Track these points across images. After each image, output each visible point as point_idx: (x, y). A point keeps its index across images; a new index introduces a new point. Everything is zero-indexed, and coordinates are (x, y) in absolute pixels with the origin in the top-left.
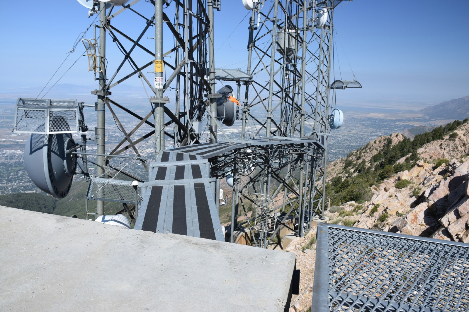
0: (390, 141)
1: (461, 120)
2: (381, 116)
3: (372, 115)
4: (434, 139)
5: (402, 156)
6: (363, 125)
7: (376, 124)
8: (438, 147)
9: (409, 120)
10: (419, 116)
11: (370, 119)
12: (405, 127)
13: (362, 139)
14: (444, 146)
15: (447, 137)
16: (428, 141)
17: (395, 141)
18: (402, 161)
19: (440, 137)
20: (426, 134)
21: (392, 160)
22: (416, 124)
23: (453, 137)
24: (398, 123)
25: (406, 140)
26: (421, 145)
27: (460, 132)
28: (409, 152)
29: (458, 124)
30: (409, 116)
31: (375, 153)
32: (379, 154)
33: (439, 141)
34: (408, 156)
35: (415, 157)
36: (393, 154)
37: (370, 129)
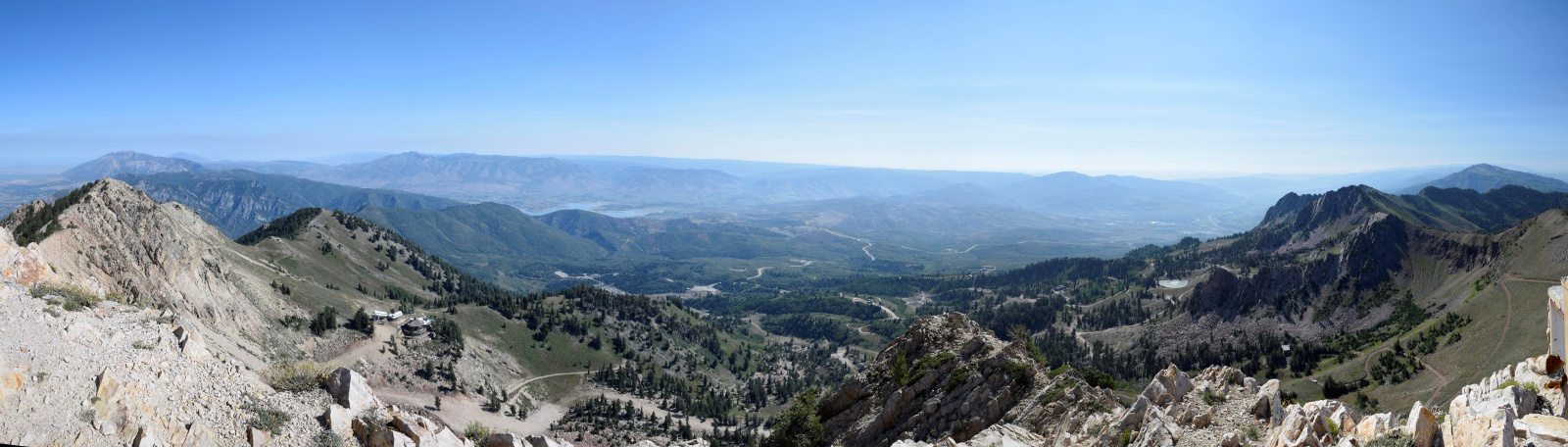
0: (31, 209)
1: (93, 182)
2: (25, 182)
3: (15, 182)
4: (72, 204)
5: (44, 224)
6: (8, 193)
7: (20, 190)
8: (77, 212)
9: (53, 185)
10: (62, 179)
11: (14, 186)
12: (49, 192)
13: (8, 208)
14: (82, 209)
15: (82, 200)
16: (67, 207)
17: (37, 208)
18: (44, 229)
19: (77, 201)
20: (64, 199)
21: (34, 229)
22: (60, 188)
23: (88, 199)
24: (42, 189)
25: (47, 206)
26: (61, 211)
27: (93, 194)
28: (50, 219)
29: (91, 186)
30: (51, 180)
31: (18, 223)
32: (23, 224)
33: (77, 205)
34: (50, 223)
35: (56, 222)
36: (35, 222)
37: (16, 197)
